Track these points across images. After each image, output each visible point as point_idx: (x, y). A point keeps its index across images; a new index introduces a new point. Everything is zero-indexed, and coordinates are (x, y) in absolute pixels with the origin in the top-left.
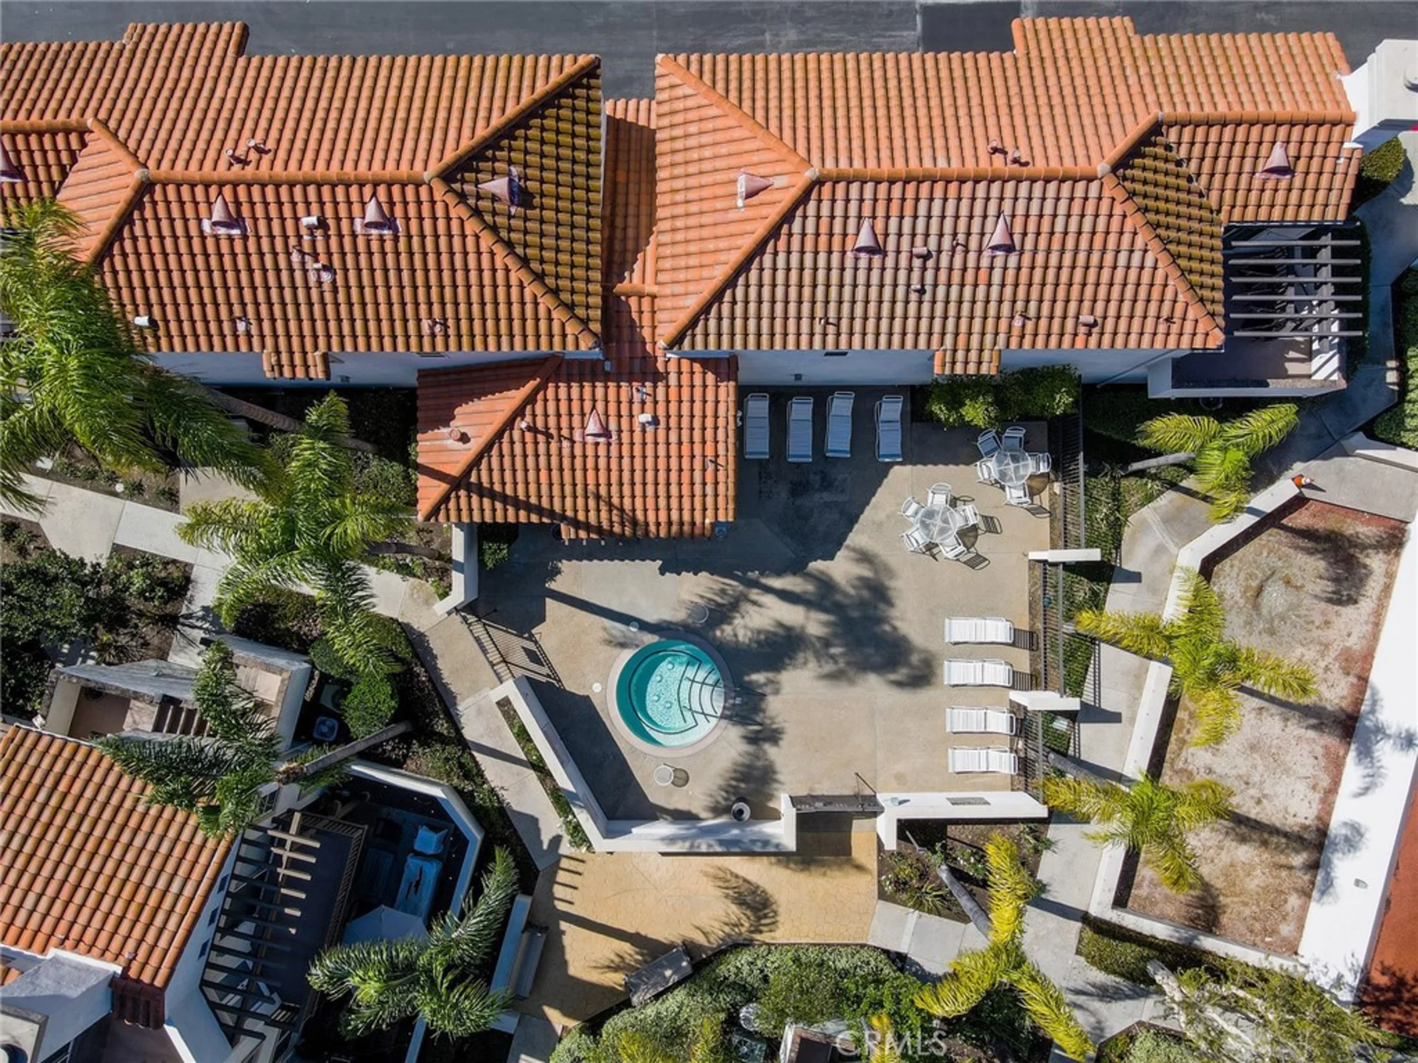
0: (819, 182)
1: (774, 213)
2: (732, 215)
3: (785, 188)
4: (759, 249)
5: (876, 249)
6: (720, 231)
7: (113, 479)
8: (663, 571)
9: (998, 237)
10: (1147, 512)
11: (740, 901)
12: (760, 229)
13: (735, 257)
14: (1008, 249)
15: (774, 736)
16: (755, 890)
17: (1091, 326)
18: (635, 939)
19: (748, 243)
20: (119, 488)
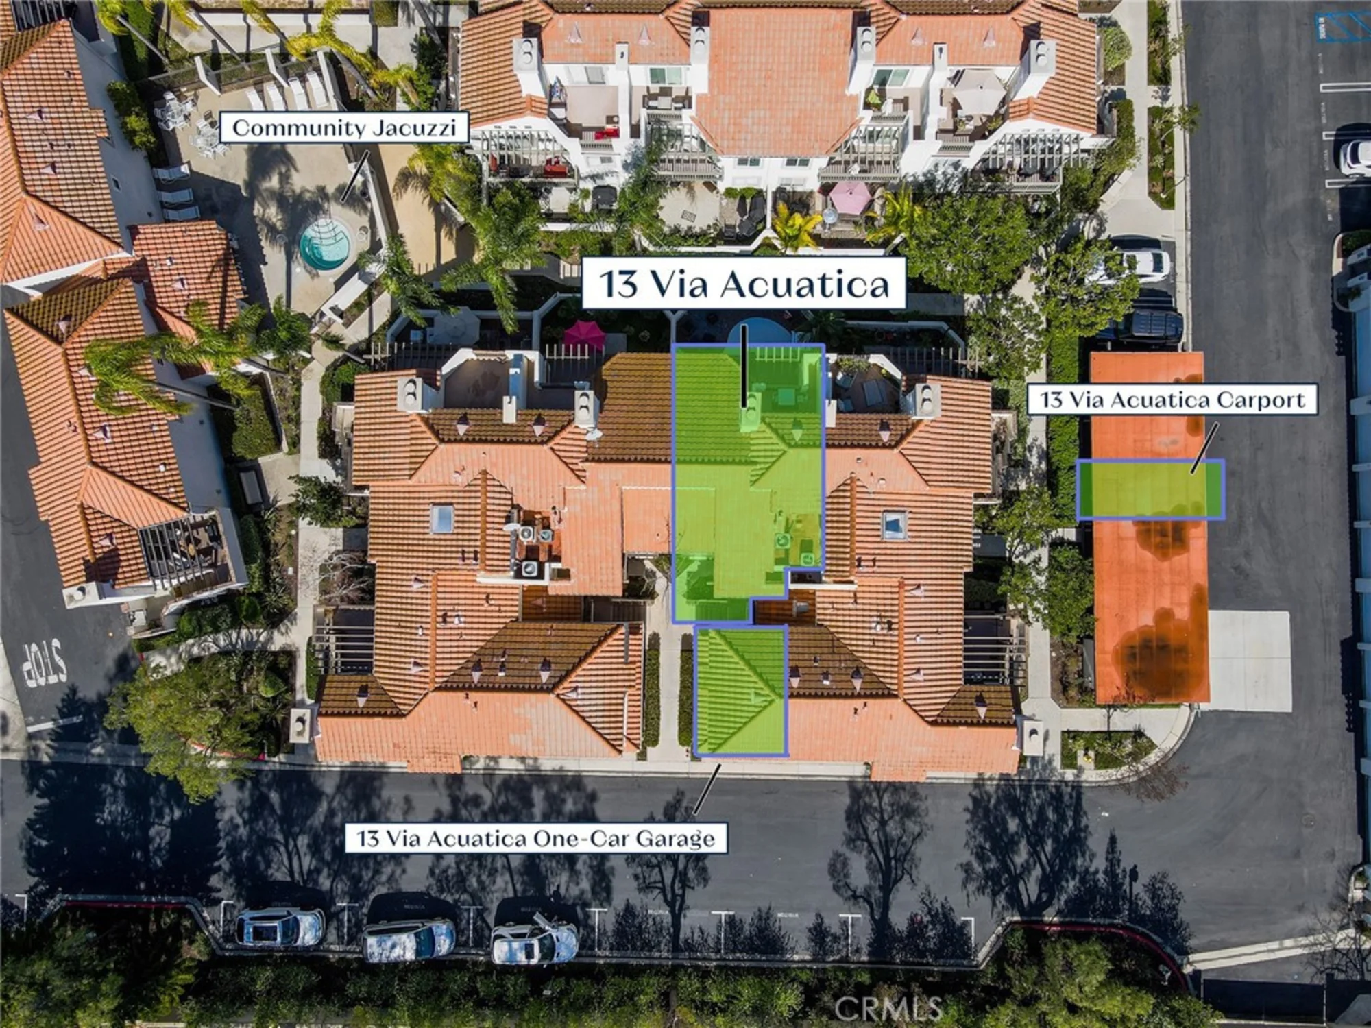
0: (27, 192)
1: (47, 209)
2: (54, 229)
3: (35, 206)
4: (65, 214)
5: (53, 166)
6: (63, 234)
7: (290, 536)
8: (265, 264)
9: (36, 117)
10: (184, 45)
11: (406, 186)
12: (55, 214)
13: (72, 224)
14: (40, 113)
15: (322, 190)
16: (398, 180)
17: (69, 74)
18: (438, 231)
19: (63, 219)
20: (293, 532)
